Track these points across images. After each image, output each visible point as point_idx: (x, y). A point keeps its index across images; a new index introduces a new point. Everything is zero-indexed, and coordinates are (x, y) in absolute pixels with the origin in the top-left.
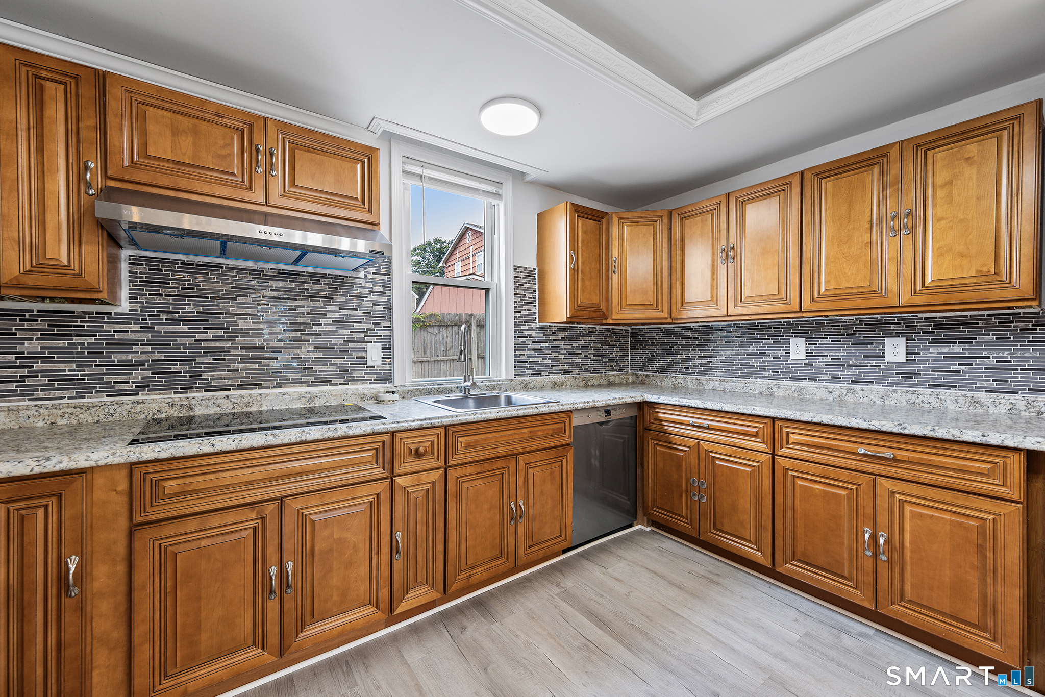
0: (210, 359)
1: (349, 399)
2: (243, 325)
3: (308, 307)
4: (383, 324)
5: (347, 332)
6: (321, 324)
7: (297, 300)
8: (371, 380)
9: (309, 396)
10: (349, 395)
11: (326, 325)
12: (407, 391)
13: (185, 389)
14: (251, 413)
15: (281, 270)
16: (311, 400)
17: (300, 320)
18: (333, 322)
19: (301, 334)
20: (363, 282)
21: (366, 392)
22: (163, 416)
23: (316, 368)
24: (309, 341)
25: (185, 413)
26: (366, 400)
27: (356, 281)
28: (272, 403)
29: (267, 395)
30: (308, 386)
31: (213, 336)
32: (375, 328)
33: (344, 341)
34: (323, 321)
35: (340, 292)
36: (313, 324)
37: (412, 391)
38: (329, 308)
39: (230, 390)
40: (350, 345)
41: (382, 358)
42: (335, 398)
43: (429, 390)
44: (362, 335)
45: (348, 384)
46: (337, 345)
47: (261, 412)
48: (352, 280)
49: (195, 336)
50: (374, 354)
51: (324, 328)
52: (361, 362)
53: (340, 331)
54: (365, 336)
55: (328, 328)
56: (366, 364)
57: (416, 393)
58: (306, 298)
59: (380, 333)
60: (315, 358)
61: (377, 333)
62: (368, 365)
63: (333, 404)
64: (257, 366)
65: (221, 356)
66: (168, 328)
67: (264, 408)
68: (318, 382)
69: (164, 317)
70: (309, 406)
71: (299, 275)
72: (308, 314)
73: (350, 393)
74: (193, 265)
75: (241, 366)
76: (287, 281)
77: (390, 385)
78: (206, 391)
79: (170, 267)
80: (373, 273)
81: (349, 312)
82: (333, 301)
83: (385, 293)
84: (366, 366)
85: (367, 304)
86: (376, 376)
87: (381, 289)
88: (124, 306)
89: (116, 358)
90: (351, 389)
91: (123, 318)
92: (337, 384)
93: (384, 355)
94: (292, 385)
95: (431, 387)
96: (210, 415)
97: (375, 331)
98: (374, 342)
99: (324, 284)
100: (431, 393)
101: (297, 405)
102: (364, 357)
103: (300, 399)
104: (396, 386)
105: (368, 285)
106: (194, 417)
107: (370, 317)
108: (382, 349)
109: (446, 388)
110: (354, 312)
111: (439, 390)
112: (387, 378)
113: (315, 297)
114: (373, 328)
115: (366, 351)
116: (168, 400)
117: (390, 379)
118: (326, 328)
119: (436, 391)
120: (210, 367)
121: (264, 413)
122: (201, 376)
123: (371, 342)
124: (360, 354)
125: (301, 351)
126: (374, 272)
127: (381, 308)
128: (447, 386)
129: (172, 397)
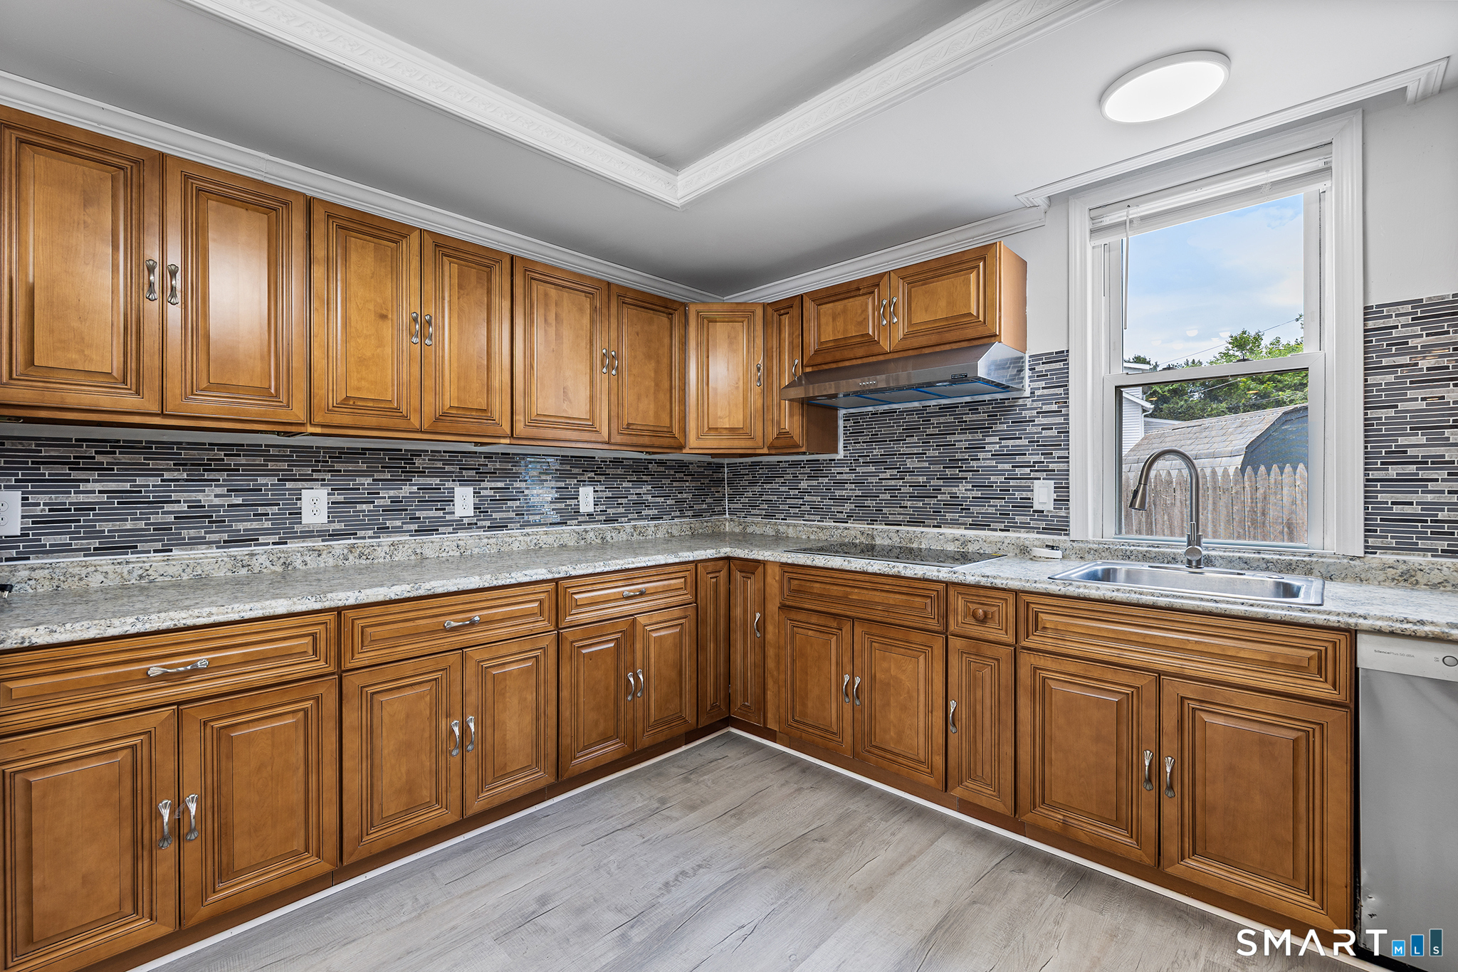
0: (888, 496)
1: (1006, 549)
2: (910, 465)
3: (965, 441)
4: (1056, 454)
5: (1008, 466)
6: (979, 459)
7: (955, 434)
8: (1039, 528)
9: (962, 539)
10: (1006, 544)
11: (984, 460)
12: (1087, 550)
13: (873, 521)
14: (912, 549)
15: (941, 405)
16: (964, 543)
17: (958, 456)
18: (992, 455)
19: (960, 471)
20: (1029, 402)
21: (1027, 542)
22: (858, 541)
23: (973, 509)
24: (967, 478)
25: (868, 541)
26: (1027, 554)
27: (1021, 402)
28: (930, 542)
29: (928, 533)
30: (965, 528)
31: (890, 475)
32: (1045, 460)
33: (1005, 479)
34: (981, 455)
35: (1001, 419)
36: (972, 460)
37: (1096, 551)
38: (988, 440)
39: (901, 525)
40: (1012, 483)
41: (1055, 500)
42: (990, 545)
43: (1128, 553)
44: (1028, 470)
45: (1009, 530)
46: (997, 483)
47: (920, 550)
48: (1015, 402)
49: (879, 476)
50: (1043, 494)
51: (982, 463)
52: (1026, 505)
53: (1000, 466)
54: (1031, 471)
55: (988, 463)
56: (1032, 507)
57: (1103, 554)
58: (964, 431)
59: (1051, 466)
60: (973, 498)
61: (1048, 466)
62: (1034, 509)
63: (987, 552)
64: (921, 504)
65: (895, 493)
66: (867, 469)
67: (923, 546)
68: (975, 526)
69: (861, 460)
70: (962, 550)
71: (958, 407)
72: (965, 448)
73: (1007, 541)
74: (877, 414)
75: (909, 504)
76: (946, 415)
77: (1066, 538)
78: (886, 524)
79: (864, 418)
80: (1043, 388)
81: (1011, 443)
82: (992, 432)
83: (1061, 411)
84: (1032, 509)
85: (1034, 430)
86: (1046, 525)
87: (1054, 407)
88: (841, 454)
89: (837, 493)
90: (1010, 537)
91: (841, 463)
92: (996, 530)
93: (1057, 496)
94: (951, 526)
95: (1132, 548)
96: (885, 546)
97: (1045, 464)
98: (1044, 479)
99: (983, 413)
100: (1132, 557)
101: (951, 547)
102: (1029, 499)
103: (953, 541)
104: (1073, 541)
105: (1035, 405)
106: (875, 545)
107: (1037, 446)
108: (1055, 488)
109: (1163, 554)
110: (1018, 442)
111: (1148, 555)
112: (1061, 527)
113: (973, 429)
114: (1043, 460)
115: (1032, 491)
116: (862, 529)
117: (1066, 530)
118: (984, 463)
119: (1140, 556)
120: (889, 504)
121: (923, 551)
122: (882, 510)
123: (1040, 479)
124: (1025, 495)
125: (959, 490)
126: (1044, 386)
127: (1054, 432)
128: (1169, 550)
129: (864, 527)
